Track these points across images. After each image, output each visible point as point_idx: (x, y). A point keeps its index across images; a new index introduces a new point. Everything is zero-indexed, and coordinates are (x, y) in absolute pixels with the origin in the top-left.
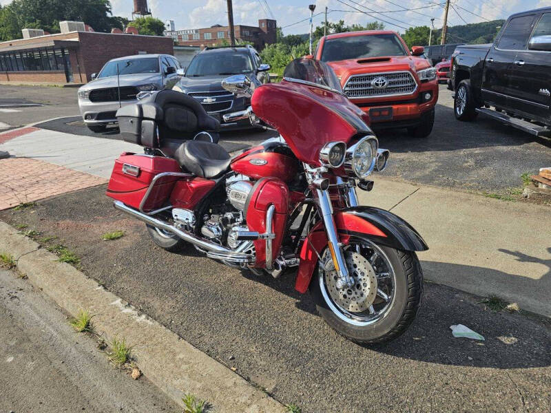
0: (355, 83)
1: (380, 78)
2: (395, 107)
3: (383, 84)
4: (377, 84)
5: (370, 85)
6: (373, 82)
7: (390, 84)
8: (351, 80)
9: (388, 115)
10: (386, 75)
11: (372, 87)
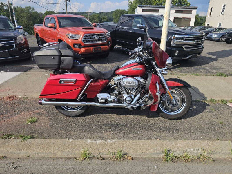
0: (87, 37)
1: (96, 36)
2: (102, 47)
3: (97, 38)
4: (95, 38)
5: (92, 38)
6: (93, 37)
7: (99, 38)
8: (85, 36)
9: (100, 50)
10: (97, 34)
11: (93, 39)
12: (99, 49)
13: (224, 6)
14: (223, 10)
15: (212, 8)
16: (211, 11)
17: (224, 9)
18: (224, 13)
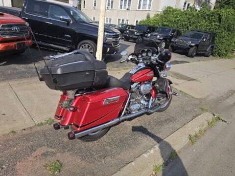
0: (5, 29)
2: (25, 42)
5: (12, 30)
8: (2, 26)
9: (24, 45)
12: (22, 45)
13: (95, 1)
14: (95, 6)
15: (85, 1)
16: (84, 4)
17: (95, 4)
18: (96, 7)
